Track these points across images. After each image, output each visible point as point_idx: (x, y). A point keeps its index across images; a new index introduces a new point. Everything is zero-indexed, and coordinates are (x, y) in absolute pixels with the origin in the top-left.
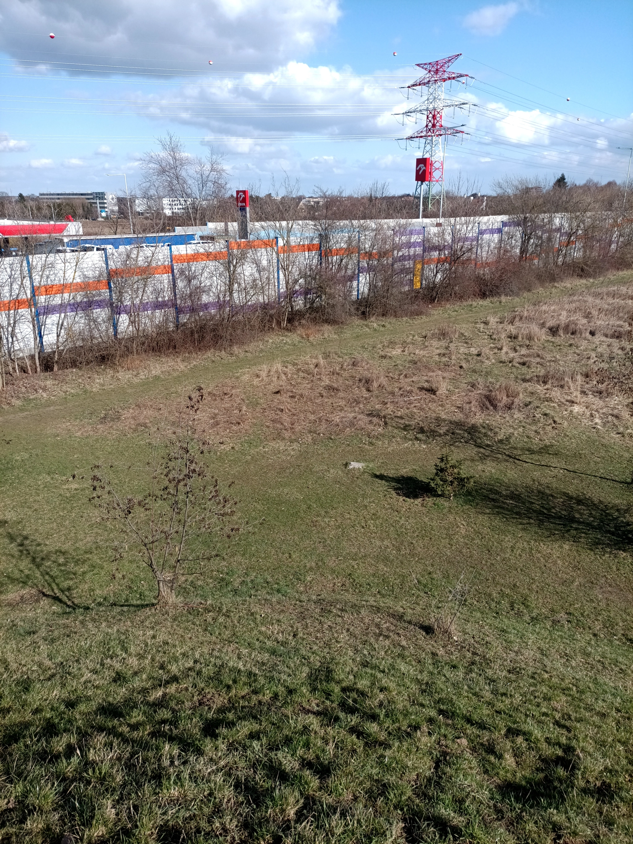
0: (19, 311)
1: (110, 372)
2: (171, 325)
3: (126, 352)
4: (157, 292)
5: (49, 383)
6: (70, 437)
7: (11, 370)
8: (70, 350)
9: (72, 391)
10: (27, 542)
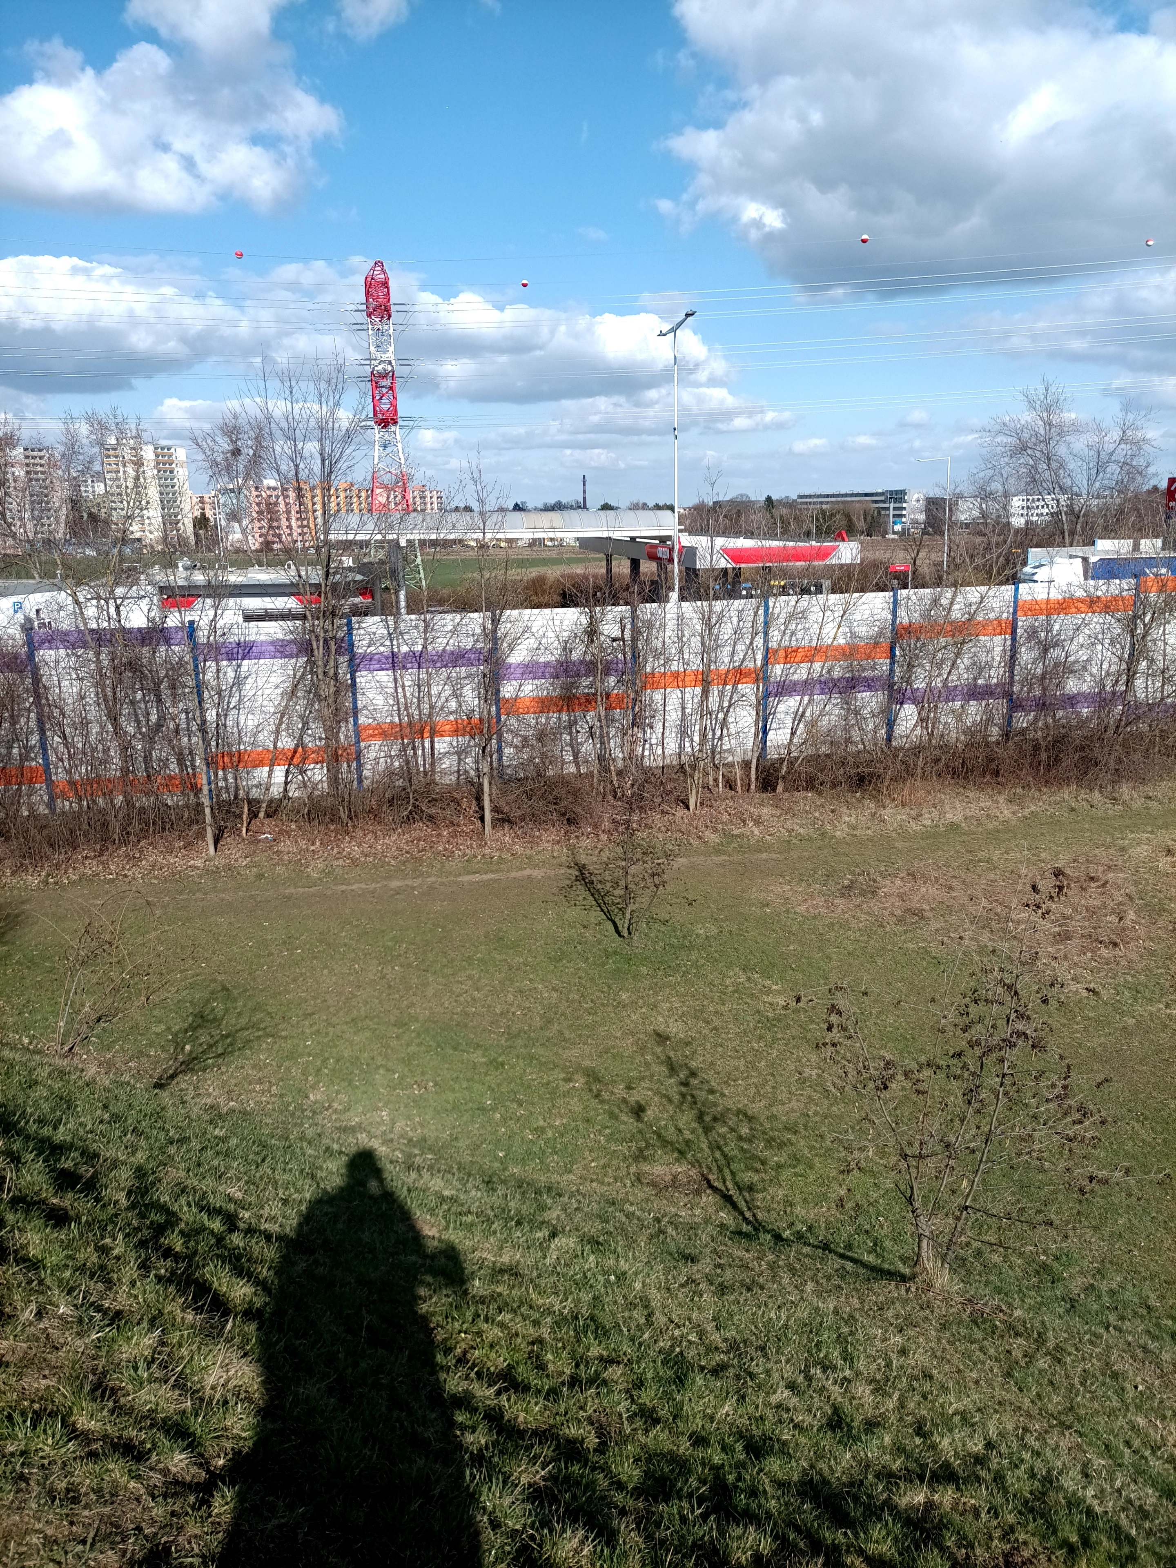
0: (740, 686)
1: (870, 806)
2: (995, 731)
3: (904, 774)
4: (980, 669)
5: (766, 812)
6: (788, 911)
7: (711, 783)
8: (808, 760)
9: (802, 831)
10: (694, 1082)
